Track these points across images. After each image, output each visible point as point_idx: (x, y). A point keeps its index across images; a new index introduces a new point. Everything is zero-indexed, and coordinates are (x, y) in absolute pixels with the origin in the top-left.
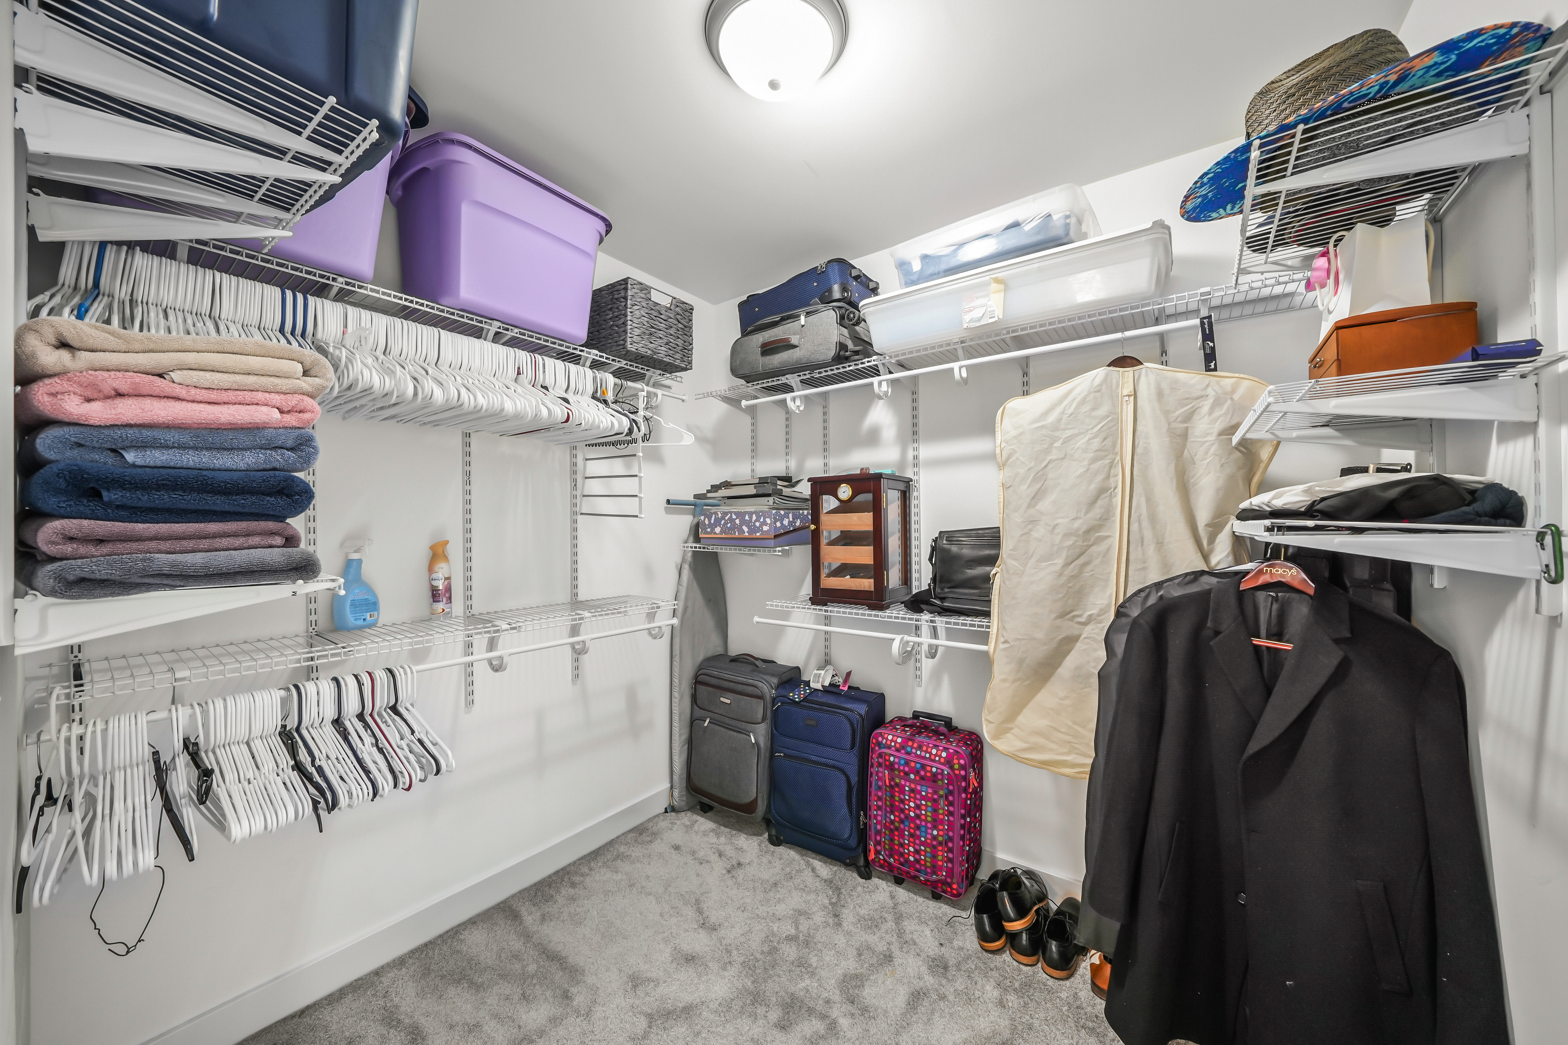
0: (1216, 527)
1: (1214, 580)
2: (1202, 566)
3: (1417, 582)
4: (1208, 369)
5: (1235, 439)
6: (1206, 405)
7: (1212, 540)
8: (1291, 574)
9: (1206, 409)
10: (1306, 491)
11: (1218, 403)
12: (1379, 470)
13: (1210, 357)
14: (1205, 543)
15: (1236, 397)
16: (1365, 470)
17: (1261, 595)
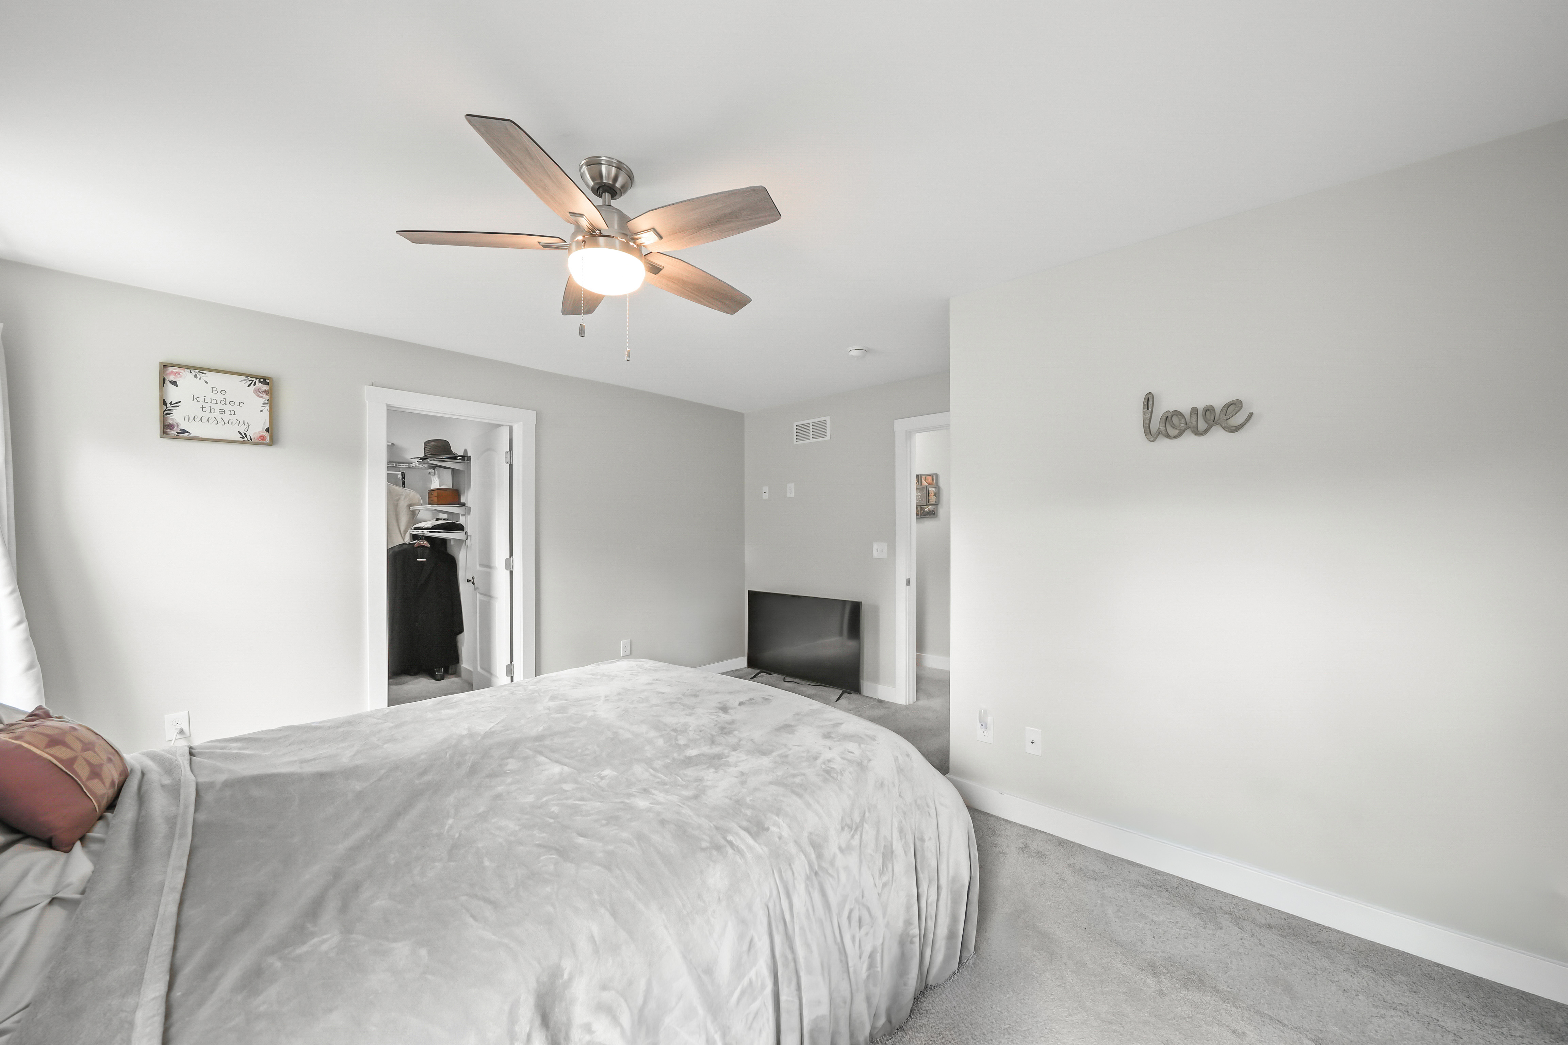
0: (406, 532)
1: (407, 546)
2: (403, 543)
3: (448, 543)
4: (403, 487)
5: (412, 508)
6: (403, 497)
7: (405, 535)
8: (425, 543)
9: (402, 499)
10: (431, 524)
11: (406, 497)
12: (444, 520)
13: (403, 483)
14: (403, 536)
15: (410, 496)
16: (441, 519)
17: (418, 549)
